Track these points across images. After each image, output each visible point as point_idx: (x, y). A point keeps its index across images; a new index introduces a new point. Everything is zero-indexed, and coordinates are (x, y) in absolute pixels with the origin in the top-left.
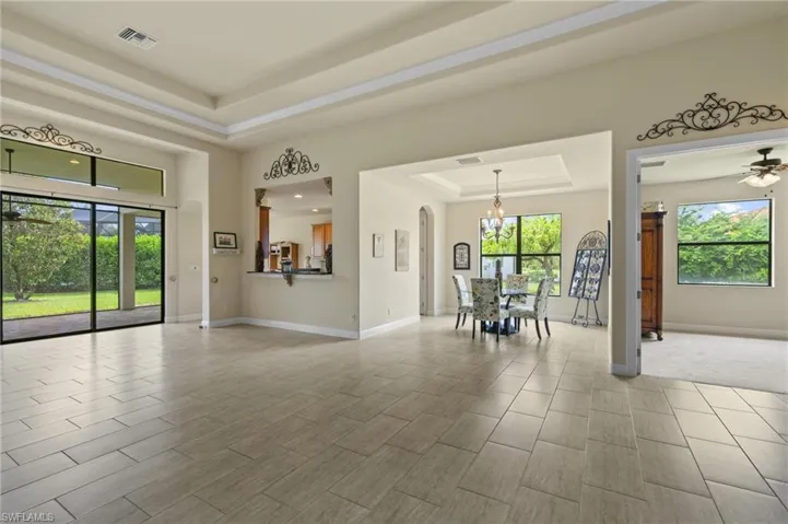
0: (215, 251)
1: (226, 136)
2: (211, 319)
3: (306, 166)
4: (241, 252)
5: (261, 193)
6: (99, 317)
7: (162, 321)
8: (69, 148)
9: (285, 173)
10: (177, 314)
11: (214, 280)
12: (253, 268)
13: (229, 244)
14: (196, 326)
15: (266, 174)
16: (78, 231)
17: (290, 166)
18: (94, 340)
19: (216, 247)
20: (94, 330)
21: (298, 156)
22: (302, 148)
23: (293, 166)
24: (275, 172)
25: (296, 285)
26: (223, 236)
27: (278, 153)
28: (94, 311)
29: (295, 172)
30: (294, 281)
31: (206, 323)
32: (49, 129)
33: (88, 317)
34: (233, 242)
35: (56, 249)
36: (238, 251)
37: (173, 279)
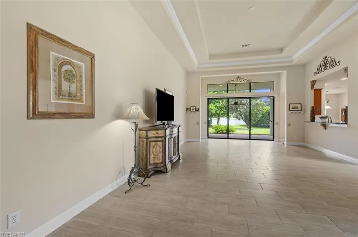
0: (289, 112)
1: (292, 61)
2: (287, 141)
3: (334, 63)
4: (305, 112)
5: (314, 82)
6: (251, 135)
7: (273, 140)
8: (243, 82)
9: (323, 70)
10: (279, 138)
11: (289, 125)
12: (309, 120)
13: (297, 108)
14: (281, 143)
15: (315, 73)
16: (264, 105)
17: (326, 66)
18: (250, 142)
19: (290, 110)
20: (250, 139)
21: (329, 60)
22: (330, 55)
23: (327, 65)
24: (319, 71)
25: (328, 129)
26: (294, 105)
27: (319, 61)
28: (250, 134)
29: (328, 68)
30: (327, 127)
31: (285, 143)
32: (239, 78)
33: (249, 135)
34: (300, 107)
35: (258, 112)
36: (302, 112)
37: (277, 124)
